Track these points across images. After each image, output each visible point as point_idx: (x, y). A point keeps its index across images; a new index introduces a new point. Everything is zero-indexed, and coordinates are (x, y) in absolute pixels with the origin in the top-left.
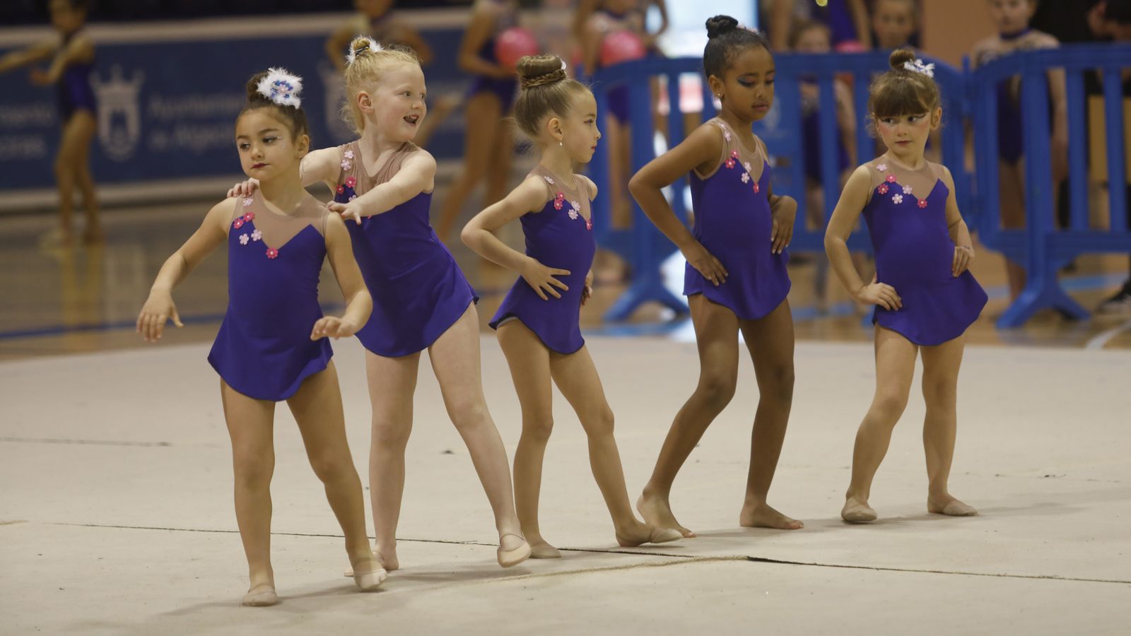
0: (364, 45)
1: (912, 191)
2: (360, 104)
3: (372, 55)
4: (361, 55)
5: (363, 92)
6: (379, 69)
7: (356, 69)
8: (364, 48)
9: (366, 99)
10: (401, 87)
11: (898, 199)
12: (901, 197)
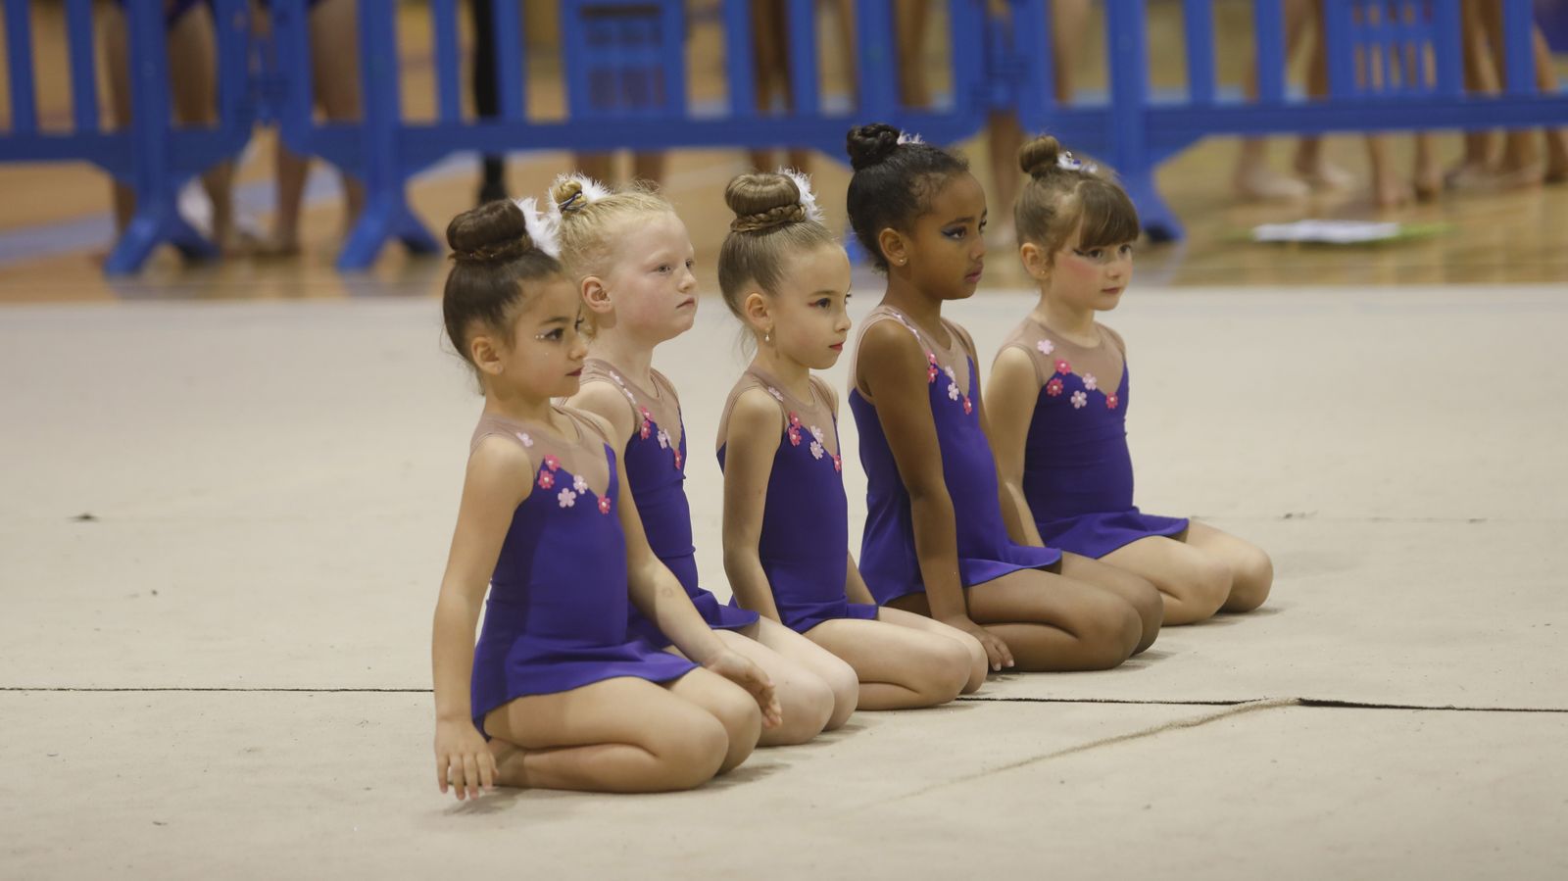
0: (573, 192)
1: (1096, 384)
2: (589, 298)
3: (590, 208)
4: (569, 210)
5: (591, 279)
6: (609, 234)
7: (568, 238)
8: (573, 197)
9: (597, 289)
10: (655, 256)
11: (1079, 399)
12: (1084, 395)
